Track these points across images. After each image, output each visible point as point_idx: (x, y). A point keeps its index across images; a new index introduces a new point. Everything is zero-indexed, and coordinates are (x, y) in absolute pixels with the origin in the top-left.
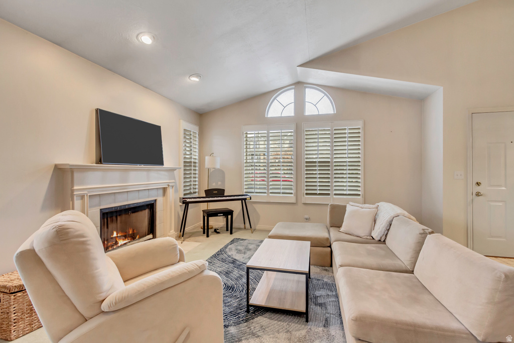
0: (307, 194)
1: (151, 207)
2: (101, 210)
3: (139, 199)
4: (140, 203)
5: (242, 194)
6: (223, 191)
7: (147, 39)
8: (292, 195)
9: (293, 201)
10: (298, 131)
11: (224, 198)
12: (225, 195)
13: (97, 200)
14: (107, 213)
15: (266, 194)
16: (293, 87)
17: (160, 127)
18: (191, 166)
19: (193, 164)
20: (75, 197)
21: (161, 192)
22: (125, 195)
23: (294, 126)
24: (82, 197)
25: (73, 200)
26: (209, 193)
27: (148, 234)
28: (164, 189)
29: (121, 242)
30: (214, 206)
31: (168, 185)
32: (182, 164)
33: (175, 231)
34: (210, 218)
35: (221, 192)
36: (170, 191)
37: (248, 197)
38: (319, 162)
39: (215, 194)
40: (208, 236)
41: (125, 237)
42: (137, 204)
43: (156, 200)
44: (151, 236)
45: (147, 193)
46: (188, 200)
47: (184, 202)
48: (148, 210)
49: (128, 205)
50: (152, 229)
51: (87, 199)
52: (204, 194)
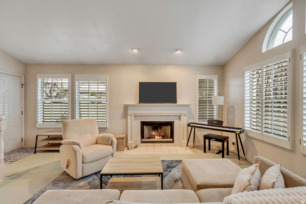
1: (171, 124)
2: (141, 122)
3: (161, 119)
6: (222, 122)
8: (285, 139)
11: (223, 129)
12: (223, 126)
13: (139, 118)
14: (145, 124)
15: (260, 132)
17: (176, 83)
20: (128, 116)
21: (178, 118)
24: (131, 116)
26: (211, 122)
27: (171, 138)
28: (180, 116)
29: (157, 137)
31: (182, 115)
34: (206, 140)
36: (183, 118)
39: (215, 124)
40: (205, 152)
41: (160, 136)
42: (161, 122)
43: (174, 122)
44: (171, 140)
45: (167, 117)
46: (191, 125)
47: (189, 125)
48: (170, 126)
49: (156, 122)
50: (172, 136)
51: (133, 117)
52: (206, 123)
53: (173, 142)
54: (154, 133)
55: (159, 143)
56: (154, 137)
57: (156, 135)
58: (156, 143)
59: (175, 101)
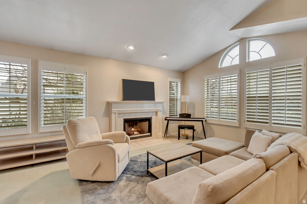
0: (248, 121)
1: (149, 120)
2: (124, 119)
3: (142, 116)
4: (143, 118)
5: (203, 118)
6: (190, 115)
7: (131, 48)
8: (236, 121)
9: (237, 125)
10: (241, 75)
11: (191, 119)
12: (191, 117)
13: (122, 115)
14: (127, 121)
15: (218, 119)
16: (239, 43)
17: (154, 82)
18: (174, 101)
19: (175, 100)
20: (112, 113)
21: (155, 113)
22: (135, 114)
23: (238, 71)
24: (115, 113)
25: (112, 114)
26: (182, 116)
27: (148, 133)
28: (157, 112)
29: (135, 133)
30: (183, 123)
31: (158, 111)
32: (169, 100)
33: (162, 133)
34: (180, 129)
35: (188, 116)
36: (160, 114)
37: (205, 119)
38: (259, 97)
39: (185, 116)
40: (179, 139)
41: (138, 131)
42: (141, 118)
43: (152, 117)
44: (149, 134)
45: (146, 114)
46: (168, 119)
47: (166, 119)
48: (148, 121)
49: (137, 118)
50: (150, 130)
51: (117, 114)
52: (178, 116)
53: (151, 135)
54: (133, 129)
55: (140, 138)
56: (133, 134)
57: (135, 131)
58: (137, 138)
59: (154, 99)
